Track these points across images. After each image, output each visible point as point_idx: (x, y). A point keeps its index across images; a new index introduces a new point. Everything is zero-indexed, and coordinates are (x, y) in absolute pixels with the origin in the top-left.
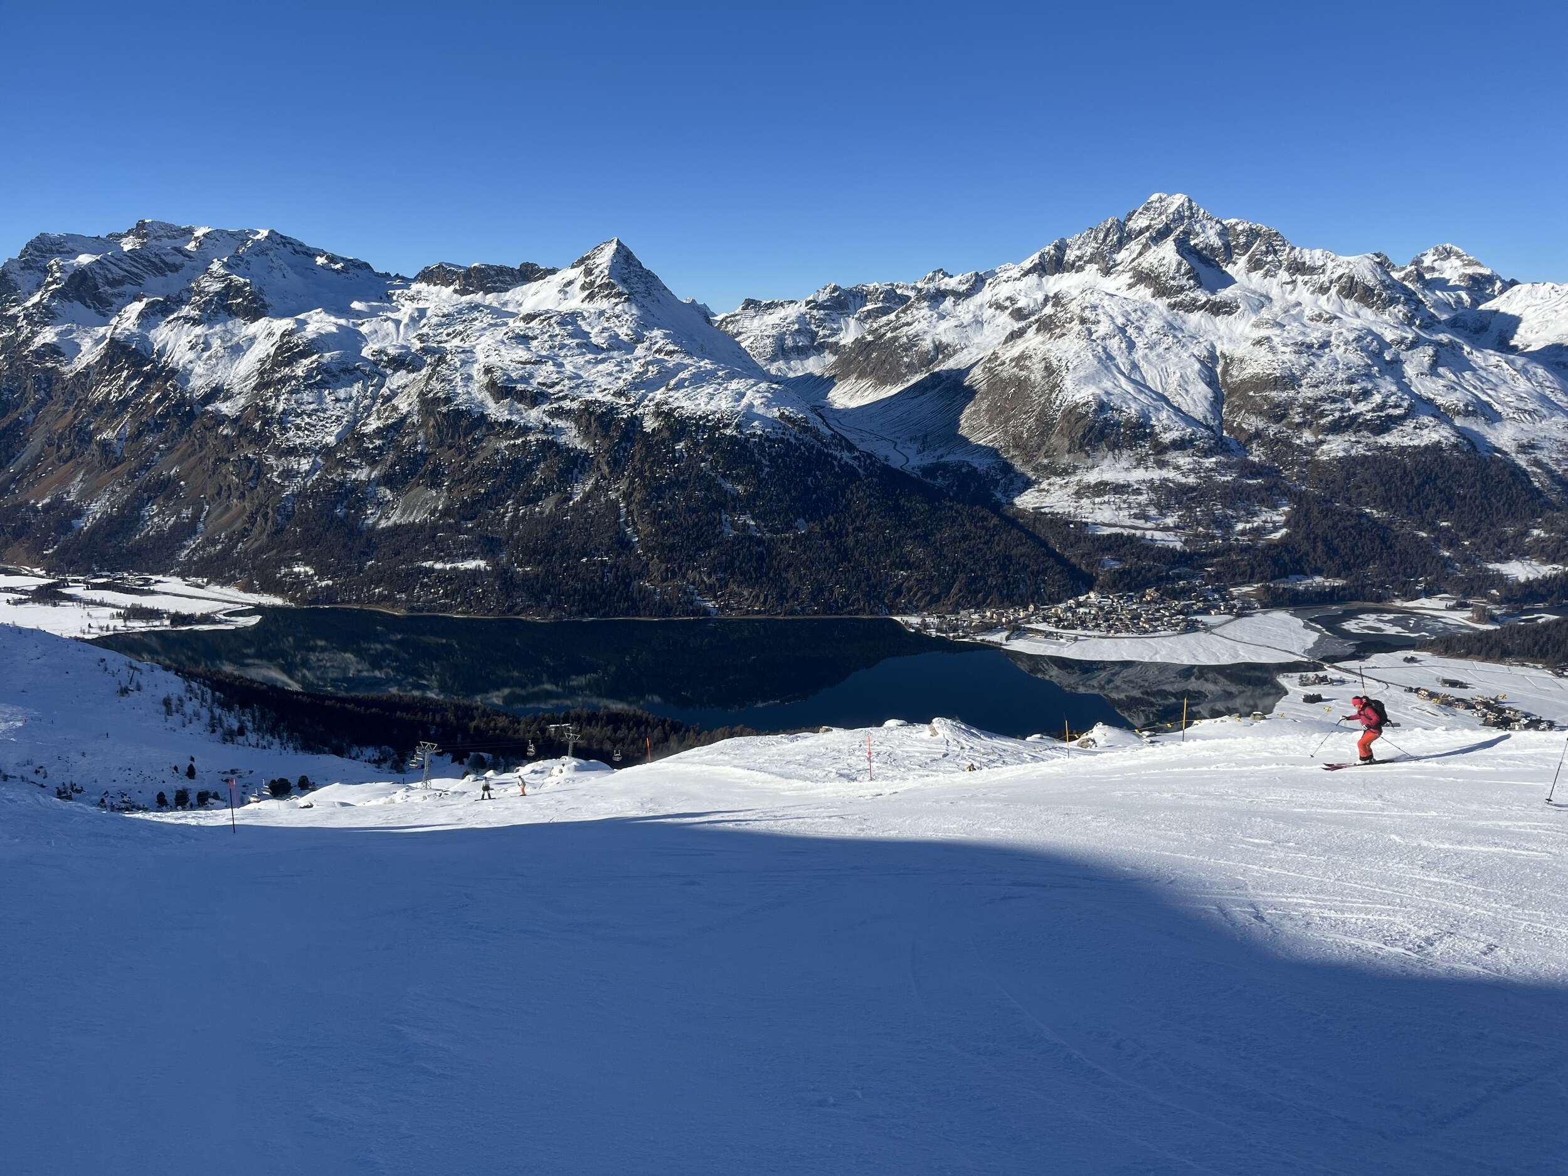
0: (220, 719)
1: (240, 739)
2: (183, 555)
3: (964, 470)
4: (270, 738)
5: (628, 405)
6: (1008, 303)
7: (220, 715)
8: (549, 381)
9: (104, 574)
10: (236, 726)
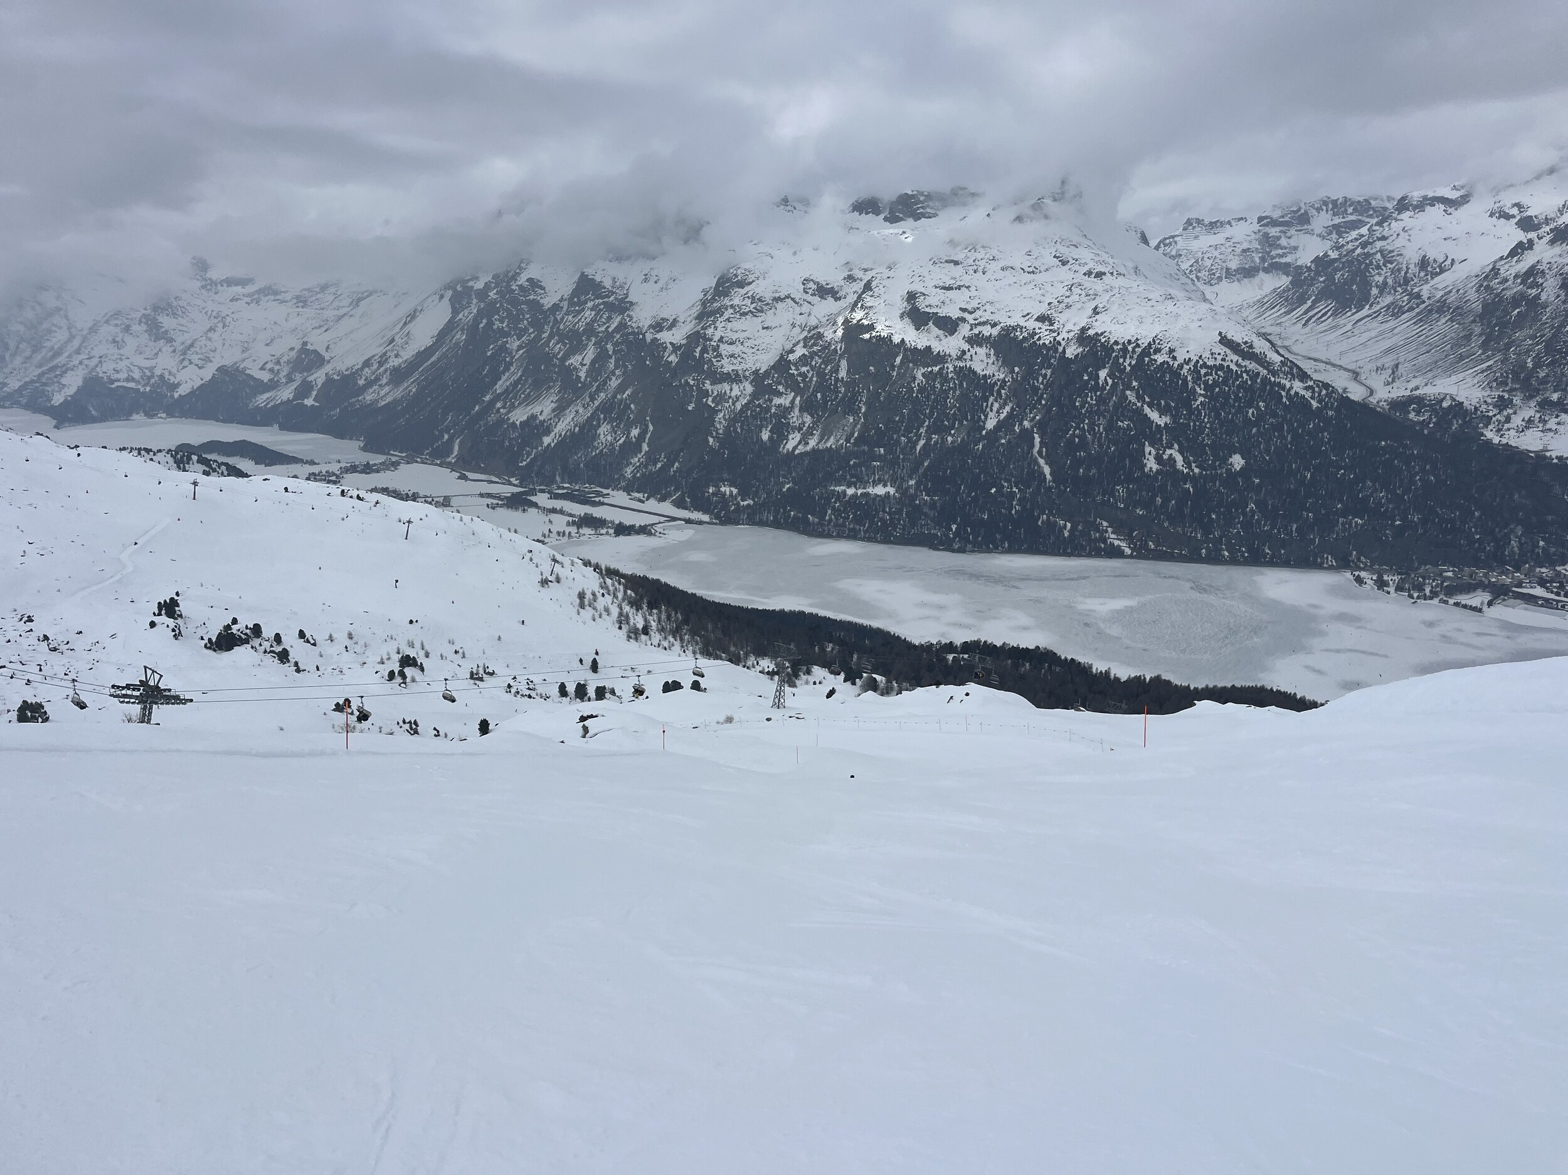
0: (627, 617)
1: (643, 637)
2: (629, 472)
3: (1445, 404)
4: (672, 640)
5: (1051, 330)
6: (1515, 211)
7: (627, 613)
8: (969, 307)
9: (565, 485)
10: (640, 626)
